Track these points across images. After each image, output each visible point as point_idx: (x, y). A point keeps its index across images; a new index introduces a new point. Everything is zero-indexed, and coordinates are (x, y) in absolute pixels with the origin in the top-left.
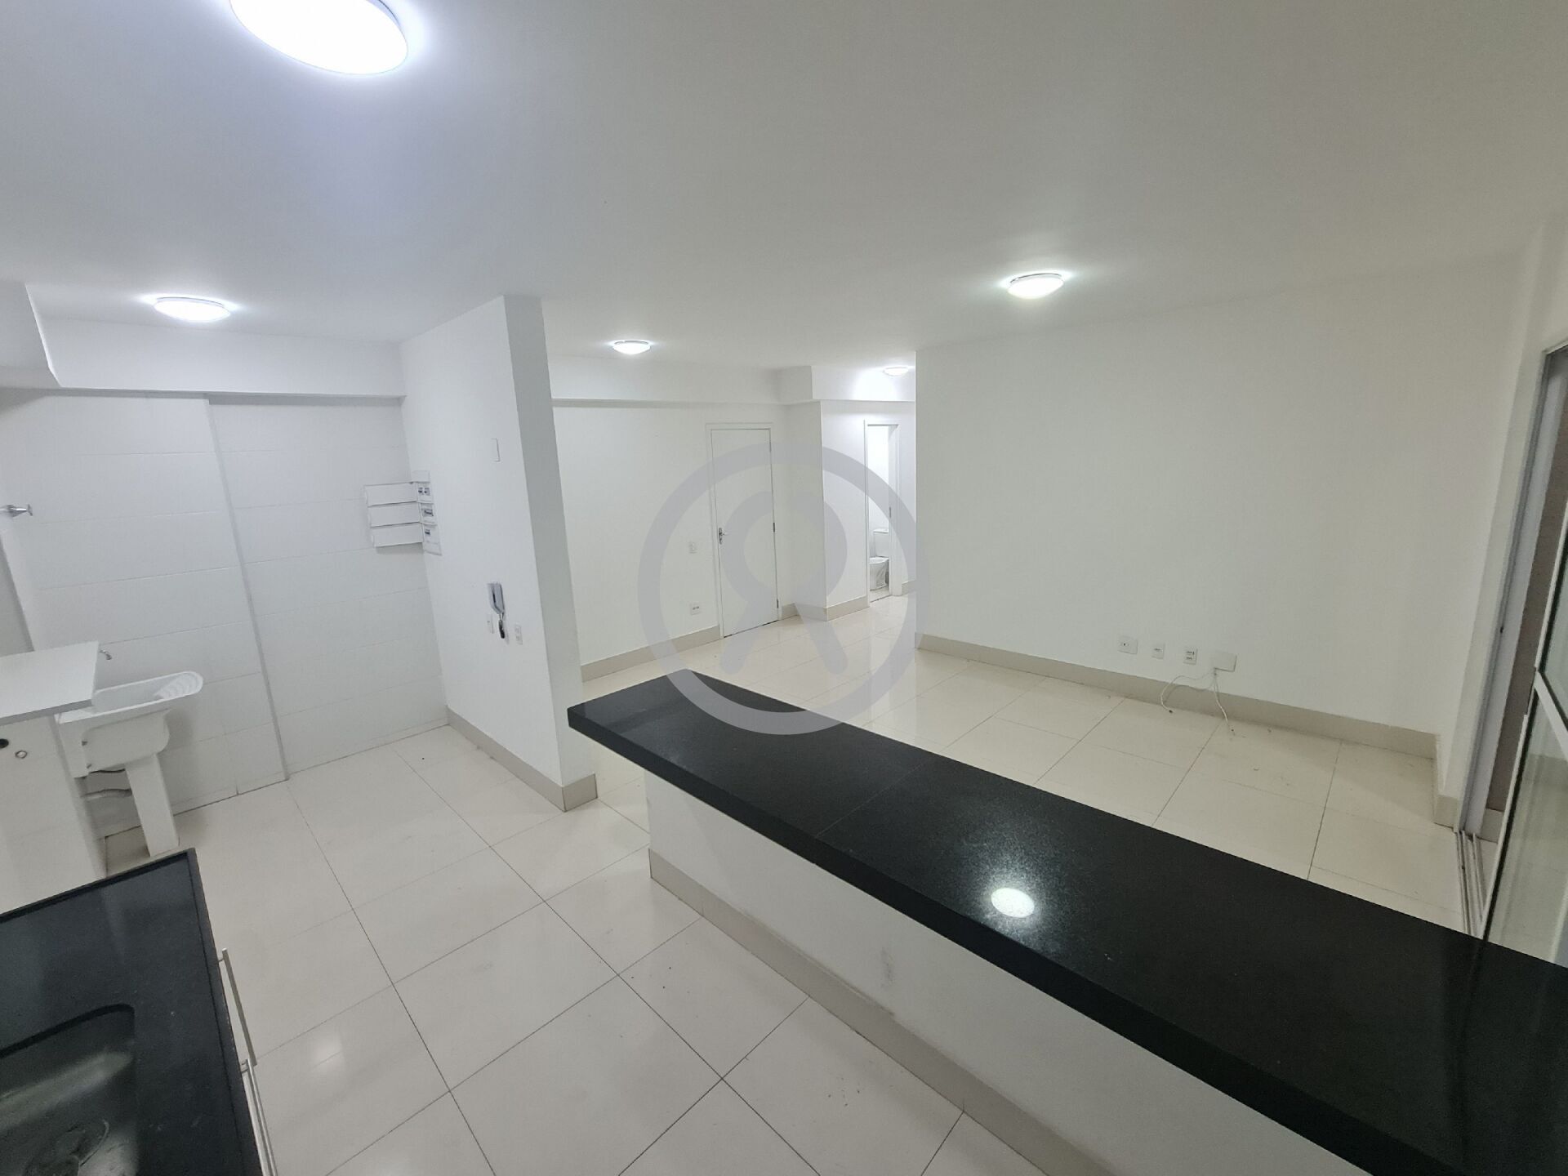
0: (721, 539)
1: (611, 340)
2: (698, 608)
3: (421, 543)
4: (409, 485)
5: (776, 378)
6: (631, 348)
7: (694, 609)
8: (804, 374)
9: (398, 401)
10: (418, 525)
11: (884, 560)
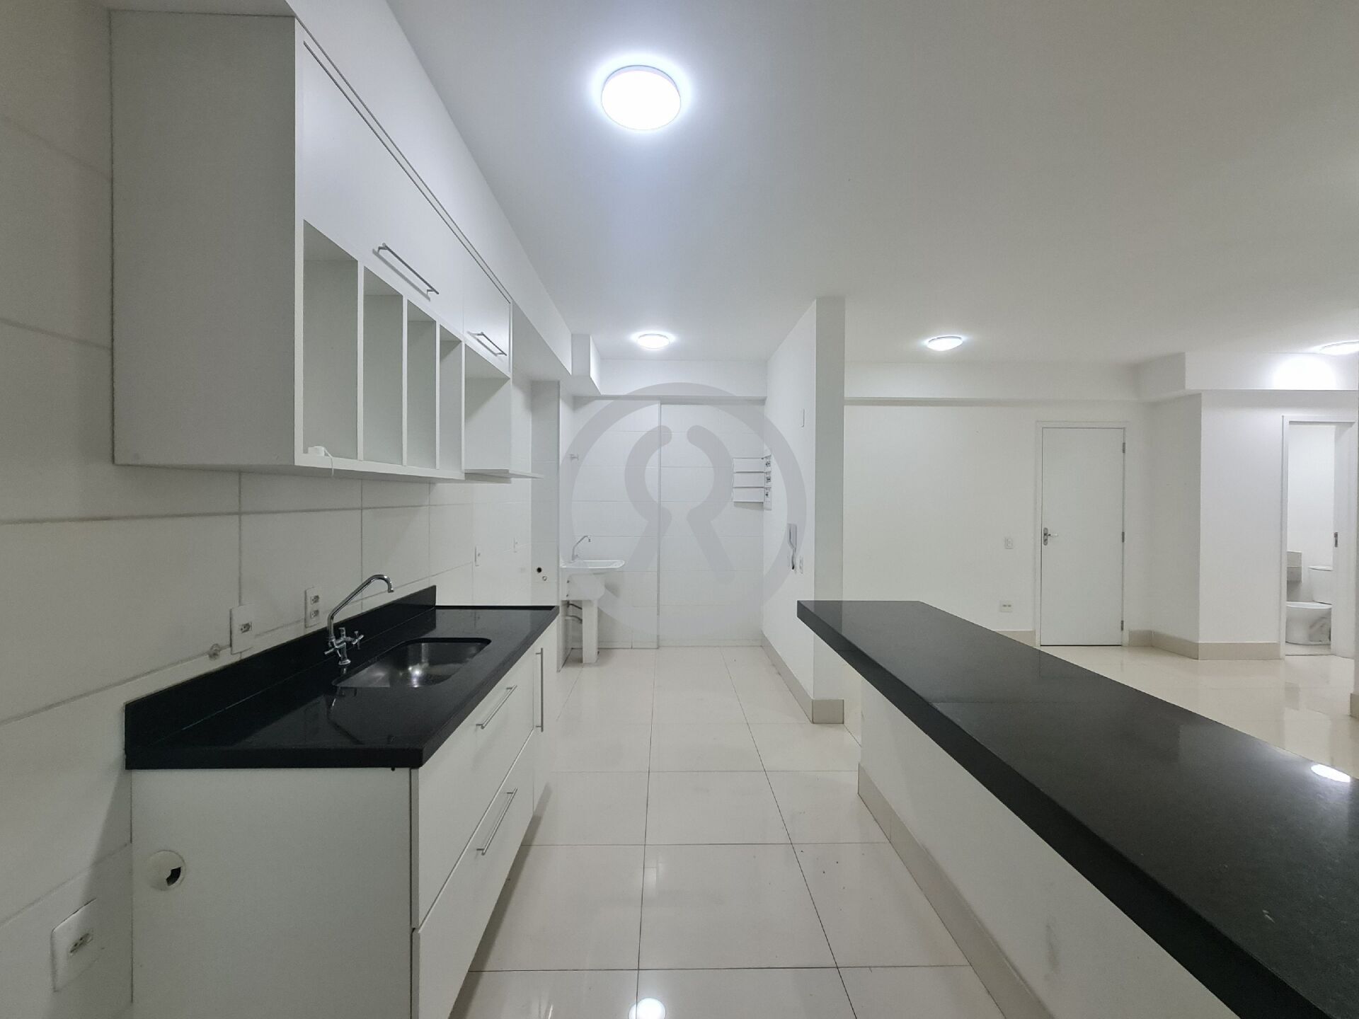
0: (1046, 540)
1: (927, 337)
2: (1010, 606)
3: (762, 503)
4: (761, 460)
5: (1135, 372)
6: (943, 344)
7: (1005, 606)
8: (1175, 363)
9: (762, 401)
10: (762, 489)
11: (1327, 607)
